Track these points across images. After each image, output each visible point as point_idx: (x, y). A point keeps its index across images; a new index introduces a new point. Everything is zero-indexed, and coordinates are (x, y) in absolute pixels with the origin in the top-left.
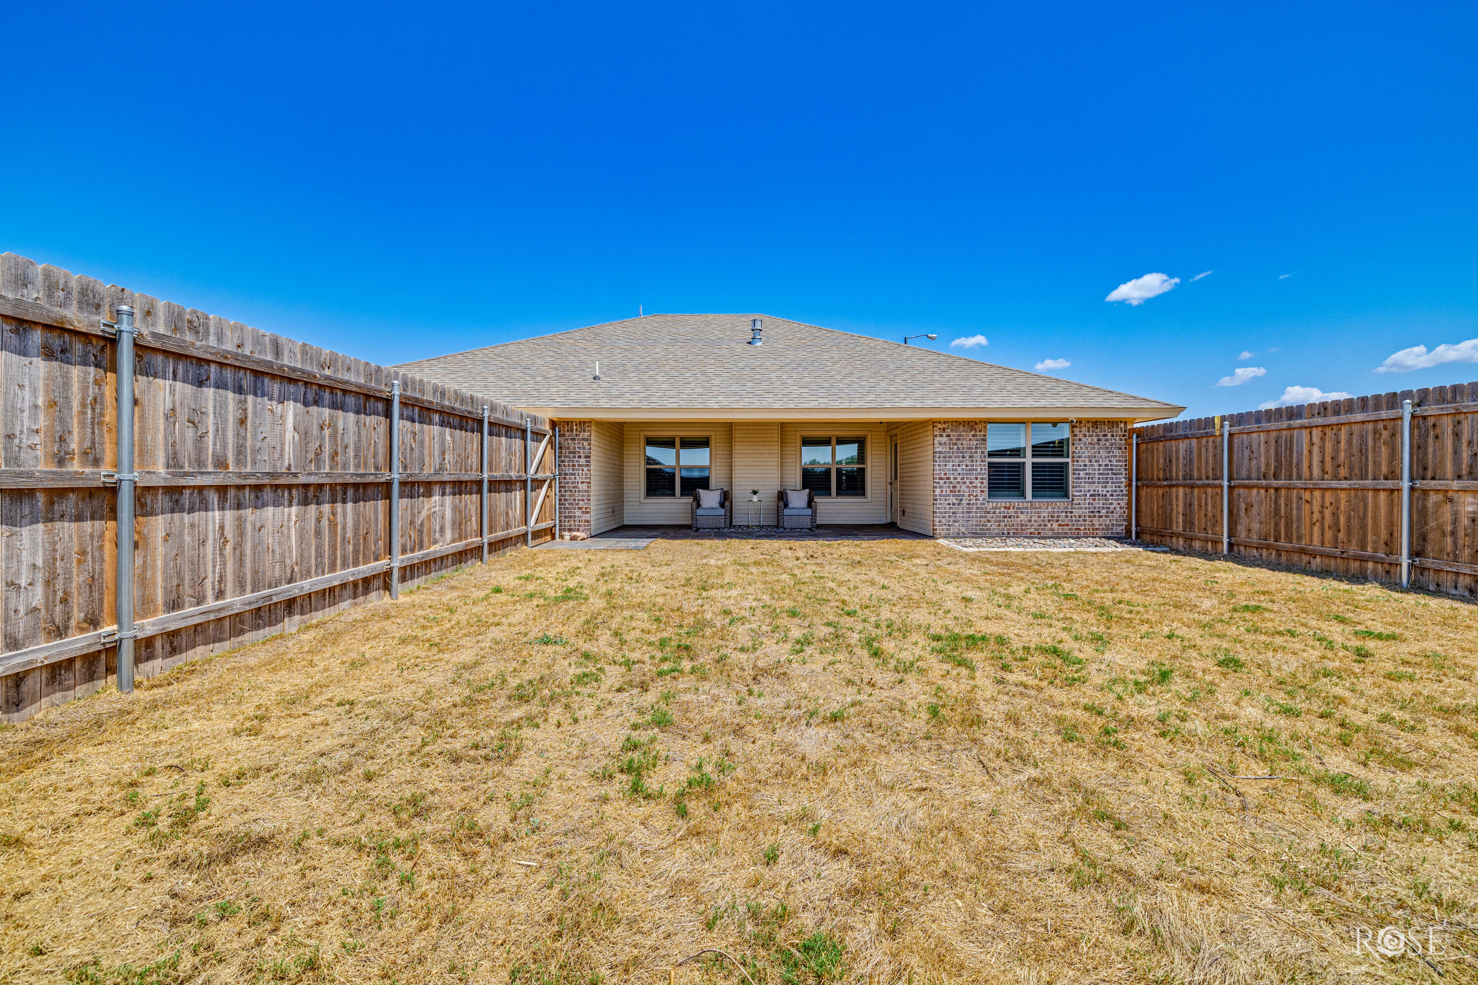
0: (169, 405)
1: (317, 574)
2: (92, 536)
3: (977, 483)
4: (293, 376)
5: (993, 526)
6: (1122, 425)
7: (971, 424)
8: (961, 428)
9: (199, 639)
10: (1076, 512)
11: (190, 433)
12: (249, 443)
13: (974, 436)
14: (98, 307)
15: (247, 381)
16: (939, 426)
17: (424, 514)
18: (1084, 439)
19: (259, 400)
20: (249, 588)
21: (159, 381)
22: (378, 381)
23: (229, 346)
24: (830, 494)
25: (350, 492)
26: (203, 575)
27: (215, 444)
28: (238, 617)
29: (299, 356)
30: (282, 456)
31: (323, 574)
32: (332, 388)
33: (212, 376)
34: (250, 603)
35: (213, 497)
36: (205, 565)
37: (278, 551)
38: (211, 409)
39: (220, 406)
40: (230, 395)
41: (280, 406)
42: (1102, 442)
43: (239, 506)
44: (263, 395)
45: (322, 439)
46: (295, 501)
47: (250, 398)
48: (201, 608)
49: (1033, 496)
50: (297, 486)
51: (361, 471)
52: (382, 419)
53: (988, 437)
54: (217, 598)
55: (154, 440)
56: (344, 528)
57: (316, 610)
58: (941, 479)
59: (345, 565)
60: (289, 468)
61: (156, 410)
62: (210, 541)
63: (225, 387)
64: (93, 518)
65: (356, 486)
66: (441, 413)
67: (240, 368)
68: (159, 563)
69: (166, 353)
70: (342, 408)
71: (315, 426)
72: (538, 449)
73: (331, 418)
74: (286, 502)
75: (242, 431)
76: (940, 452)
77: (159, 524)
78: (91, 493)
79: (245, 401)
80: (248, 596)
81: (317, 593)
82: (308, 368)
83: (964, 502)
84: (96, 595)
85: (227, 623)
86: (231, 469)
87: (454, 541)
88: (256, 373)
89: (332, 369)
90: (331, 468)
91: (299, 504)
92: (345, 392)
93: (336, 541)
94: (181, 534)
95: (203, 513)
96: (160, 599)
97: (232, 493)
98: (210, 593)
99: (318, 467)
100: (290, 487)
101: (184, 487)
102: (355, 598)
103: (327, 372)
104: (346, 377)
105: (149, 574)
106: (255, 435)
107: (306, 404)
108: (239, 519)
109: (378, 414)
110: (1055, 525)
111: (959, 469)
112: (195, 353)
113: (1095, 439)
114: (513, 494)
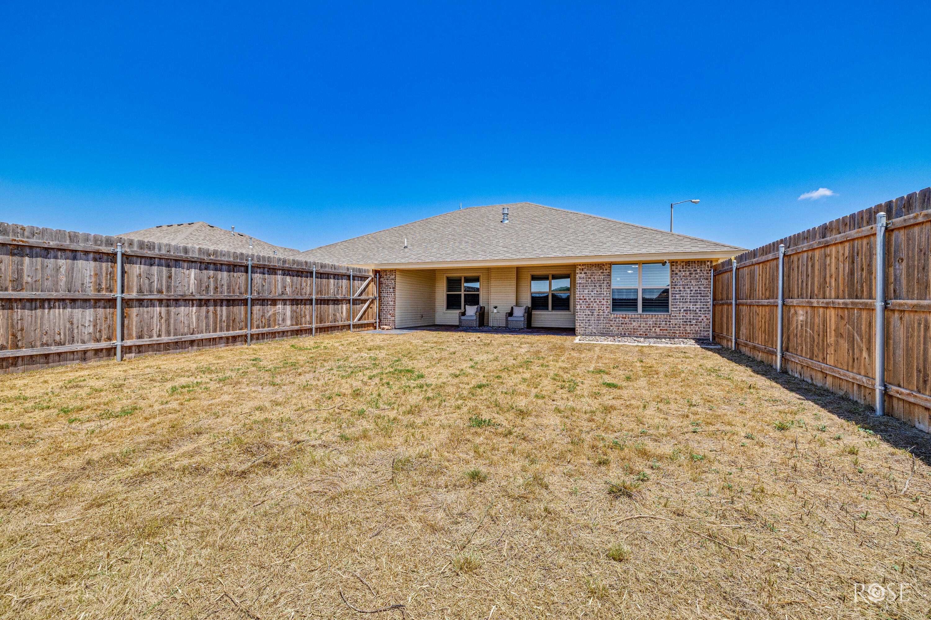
0: (138, 273)
1: (206, 332)
2: (109, 313)
3: (604, 302)
4: (193, 260)
5: (614, 329)
6: (709, 263)
7: (600, 266)
8: (594, 268)
9: (150, 349)
10: (673, 322)
11: (147, 281)
12: (173, 284)
13: (602, 273)
14: (112, 244)
15: (172, 263)
16: (580, 267)
17: (270, 313)
18: (679, 273)
19: (178, 269)
20: (172, 334)
21: (135, 265)
22: (241, 259)
23: (163, 252)
24: (548, 309)
25: (225, 303)
26: (152, 329)
27: (157, 285)
28: (168, 344)
29: (197, 253)
30: (189, 289)
31: (210, 332)
32: (214, 264)
33: (156, 262)
34: (171, 340)
35: (157, 303)
36: (153, 325)
37: (186, 322)
38: (156, 274)
39: (160, 273)
40: (164, 268)
41: (188, 271)
42: (693, 275)
43: (168, 306)
44: (179, 267)
45: (209, 282)
46: (195, 305)
47: (173, 269)
48: (150, 339)
49: (643, 311)
50: (196, 300)
51: (231, 294)
52: (245, 274)
53: (612, 273)
54: (158, 337)
55: (132, 284)
56: (221, 316)
57: (205, 346)
58: (580, 299)
59: (221, 330)
60: (192, 293)
61: (133, 274)
62: (155, 317)
63: (162, 266)
64: (110, 308)
65: (228, 300)
66: (283, 270)
67: (168, 259)
68: (134, 323)
69: (137, 256)
70: (221, 270)
71: (206, 277)
72: (361, 285)
73: (214, 275)
74: (190, 306)
75: (170, 280)
76: (580, 283)
77: (134, 311)
78: (109, 300)
79: (171, 270)
80: (172, 337)
81: (206, 339)
82: (202, 257)
83: (596, 314)
84: (111, 331)
85: (162, 346)
86: (164, 293)
87: (292, 325)
88: (176, 260)
89: (215, 256)
90: (214, 293)
91: (197, 306)
92: (222, 264)
93: (217, 321)
94: (143, 314)
95: (152, 308)
96: (134, 334)
97: (164, 302)
98: (155, 335)
99: (208, 293)
100: (192, 300)
101: (145, 299)
102: (227, 343)
103: (212, 257)
104: (223, 259)
105: (130, 326)
106: (175, 281)
107: (200, 269)
108: (168, 310)
109: (241, 272)
110: (658, 330)
111: (592, 293)
112: (148, 255)
113: (688, 273)
114: (340, 306)
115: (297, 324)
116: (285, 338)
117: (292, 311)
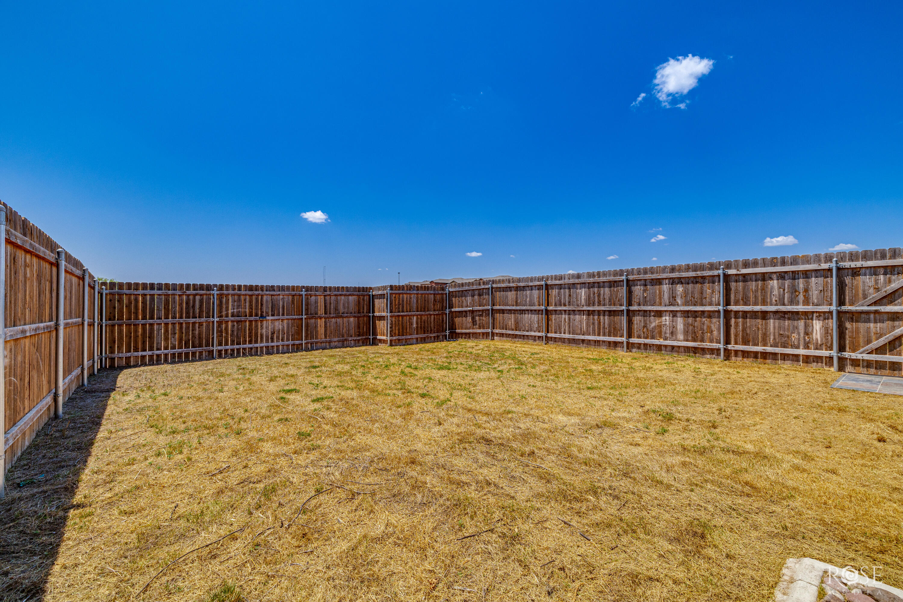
1: (593, 335)
4: (584, 281)
12: (572, 300)
15: (571, 286)
19: (575, 289)
20: (571, 333)
25: (607, 313)
26: (561, 328)
27: (564, 301)
28: (569, 340)
43: (569, 314)
45: (595, 297)
47: (572, 290)
48: (561, 335)
51: (612, 307)
54: (565, 334)
56: (604, 324)
59: (604, 335)
60: (584, 306)
62: (563, 321)
65: (610, 312)
67: (569, 284)
70: (604, 287)
71: (592, 294)
73: (598, 292)
74: (583, 315)
75: (570, 297)
77: (553, 317)
80: (571, 336)
81: (593, 340)
82: (589, 279)
85: (566, 340)
86: (567, 306)
87: (686, 341)
89: (598, 277)
91: (586, 315)
92: (604, 282)
93: (600, 327)
94: (557, 319)
95: (560, 315)
97: (567, 312)
98: (563, 332)
100: (584, 311)
101: (557, 310)
102: (609, 347)
104: (605, 278)
106: (574, 297)
108: (569, 317)
114: (801, 323)
115: (694, 341)
116: (675, 354)
117: (686, 325)
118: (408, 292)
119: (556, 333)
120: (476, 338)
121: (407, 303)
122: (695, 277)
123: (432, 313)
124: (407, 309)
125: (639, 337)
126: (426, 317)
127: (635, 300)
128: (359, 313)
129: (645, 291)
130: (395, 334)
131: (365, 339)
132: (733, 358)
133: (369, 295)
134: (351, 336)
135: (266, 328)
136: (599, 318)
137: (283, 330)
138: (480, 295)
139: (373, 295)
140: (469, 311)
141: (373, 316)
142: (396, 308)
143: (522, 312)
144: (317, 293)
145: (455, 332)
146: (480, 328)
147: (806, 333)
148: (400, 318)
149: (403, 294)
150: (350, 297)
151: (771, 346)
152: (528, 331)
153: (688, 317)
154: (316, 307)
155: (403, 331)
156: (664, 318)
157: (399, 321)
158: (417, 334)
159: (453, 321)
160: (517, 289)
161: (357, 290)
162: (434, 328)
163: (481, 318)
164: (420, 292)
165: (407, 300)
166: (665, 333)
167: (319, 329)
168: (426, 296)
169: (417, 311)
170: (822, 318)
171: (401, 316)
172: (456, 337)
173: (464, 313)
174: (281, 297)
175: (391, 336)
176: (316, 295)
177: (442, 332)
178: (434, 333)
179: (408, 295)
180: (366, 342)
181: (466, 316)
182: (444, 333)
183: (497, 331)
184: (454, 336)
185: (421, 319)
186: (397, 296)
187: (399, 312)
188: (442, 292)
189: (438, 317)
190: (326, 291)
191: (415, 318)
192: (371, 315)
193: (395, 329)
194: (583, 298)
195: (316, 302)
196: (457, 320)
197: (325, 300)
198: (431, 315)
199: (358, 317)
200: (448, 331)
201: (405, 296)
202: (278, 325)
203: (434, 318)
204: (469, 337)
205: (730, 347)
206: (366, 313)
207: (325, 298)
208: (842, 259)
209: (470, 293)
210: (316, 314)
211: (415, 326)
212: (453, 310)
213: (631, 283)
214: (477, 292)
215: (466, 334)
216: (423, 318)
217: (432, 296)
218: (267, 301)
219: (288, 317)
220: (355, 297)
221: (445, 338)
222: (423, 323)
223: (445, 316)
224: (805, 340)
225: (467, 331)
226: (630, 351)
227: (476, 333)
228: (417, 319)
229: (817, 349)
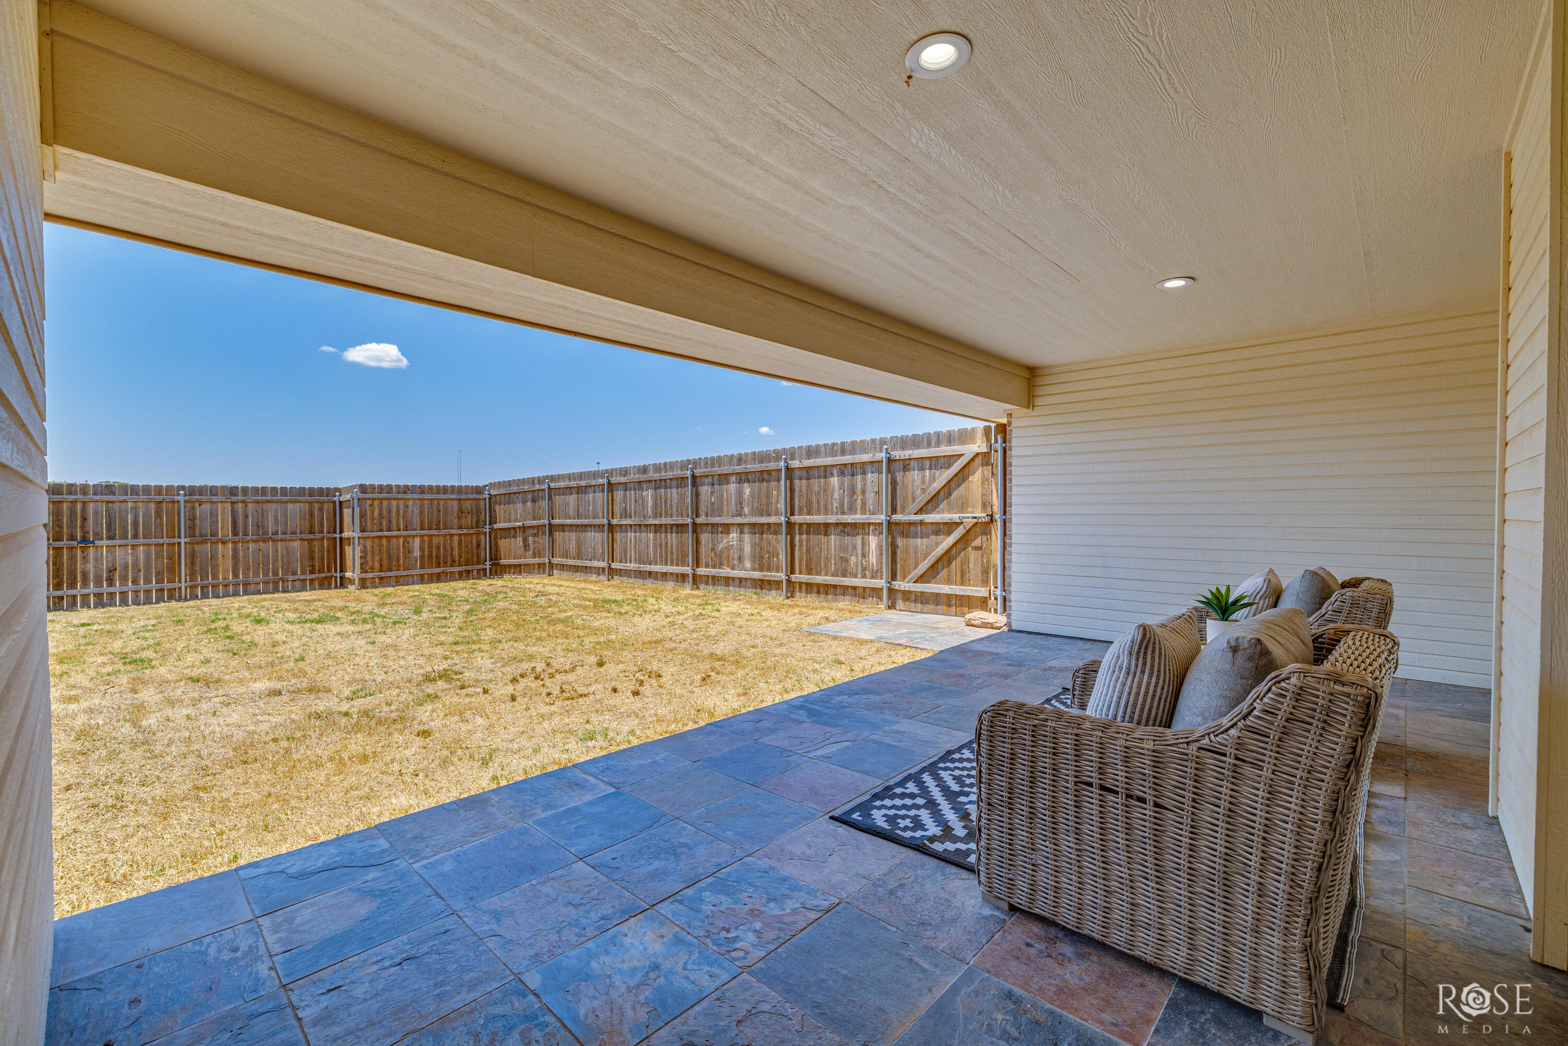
17: (722, 545)
66: (738, 475)
87: (754, 570)
114: (859, 539)
115: (761, 570)
116: (742, 591)
117: (753, 546)
118: (400, 496)
119: (621, 562)
120: (530, 573)
121: (398, 515)
122: (762, 472)
123: (453, 532)
124: (398, 525)
125: (707, 566)
126: (441, 538)
127: (703, 508)
128: (311, 533)
129: (712, 493)
130: (372, 568)
131: (326, 578)
132: (798, 594)
133: (334, 502)
134: (295, 573)
135: (96, 560)
136: (666, 537)
137: (135, 564)
138: (534, 501)
139: (341, 503)
140: (519, 527)
141: (341, 539)
142: (373, 525)
143: (584, 528)
144: (214, 499)
145: (498, 564)
146: (534, 557)
147: (864, 556)
148: (384, 541)
149: (388, 499)
150: (290, 506)
151: (832, 575)
152: (591, 560)
153: (755, 533)
154: (214, 523)
155: (390, 562)
156: (731, 536)
157: (381, 545)
158: (422, 567)
159: (496, 544)
160: (580, 490)
161: (307, 493)
162: (460, 557)
163: (536, 539)
164: (426, 496)
165: (398, 511)
166: (733, 559)
167: (220, 561)
168: (442, 503)
169: (422, 529)
170: (877, 533)
171: (386, 537)
172: (501, 572)
173: (512, 532)
174: (130, 505)
175: (364, 571)
176: (211, 502)
177: (478, 563)
178: (460, 565)
179: (401, 502)
180: (325, 584)
181: (515, 537)
182: (480, 567)
183: (556, 560)
184: (498, 570)
185: (430, 542)
186: (376, 503)
187: (381, 530)
188: (477, 496)
189: (469, 538)
190: (236, 495)
191: (417, 541)
192: (338, 536)
193: (373, 560)
194: (650, 504)
195: (213, 515)
196: (503, 543)
197: (234, 511)
198: (452, 535)
199: (310, 541)
200: (488, 563)
201: (394, 503)
202: (123, 556)
203: (460, 542)
204: (520, 572)
205: (794, 578)
206: (328, 533)
207: (232, 508)
208: (894, 447)
209: (520, 497)
210: (214, 534)
211: (417, 553)
212: (495, 526)
213: (698, 480)
214: (529, 496)
215: (515, 566)
216: (435, 540)
217: (455, 503)
218: (96, 513)
219: (146, 541)
220: (302, 504)
221: (482, 574)
222: (434, 551)
223: (482, 537)
224: (862, 564)
225: (516, 562)
226: (698, 588)
227: (528, 565)
228: (422, 542)
229: (872, 577)
